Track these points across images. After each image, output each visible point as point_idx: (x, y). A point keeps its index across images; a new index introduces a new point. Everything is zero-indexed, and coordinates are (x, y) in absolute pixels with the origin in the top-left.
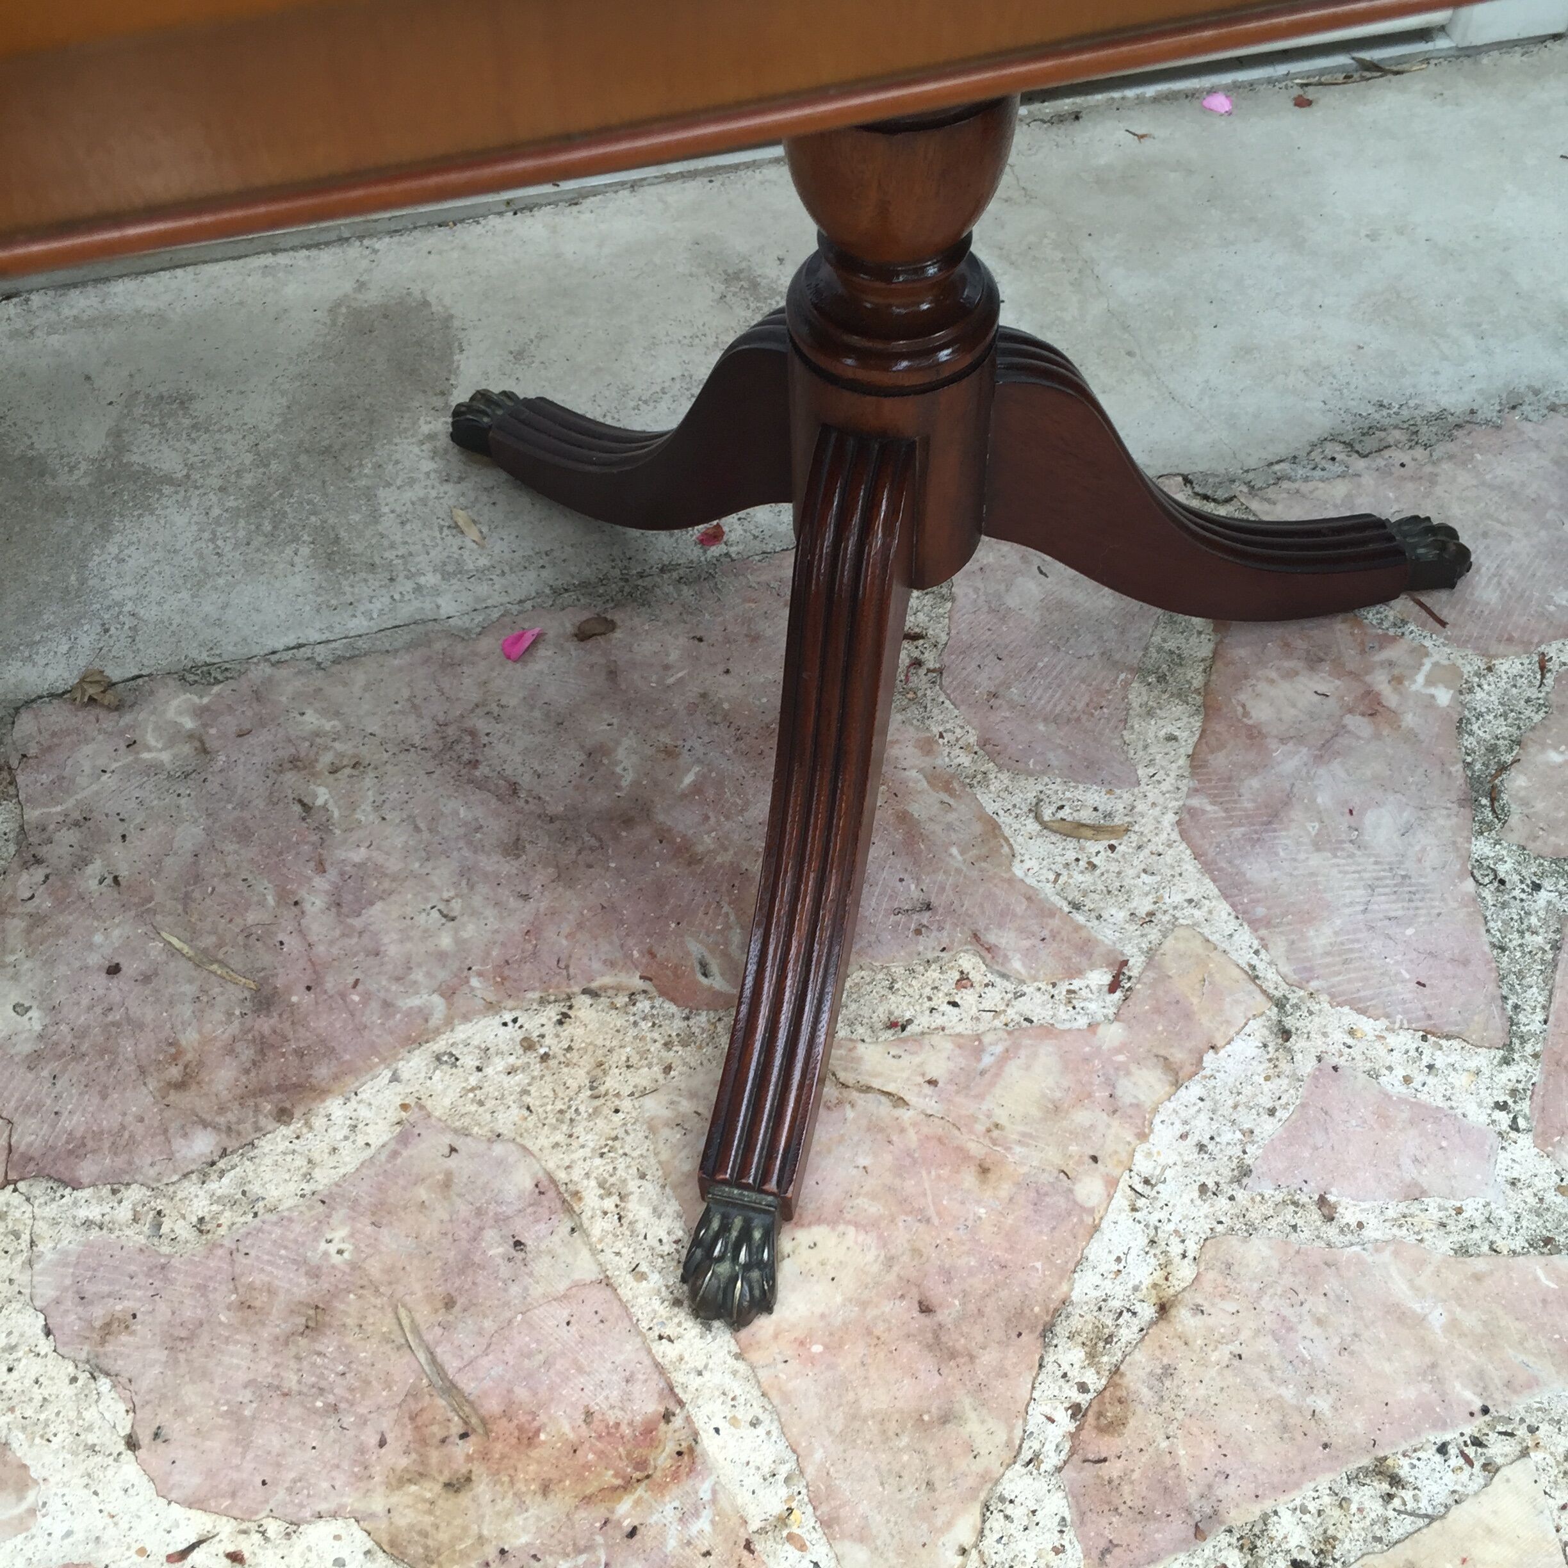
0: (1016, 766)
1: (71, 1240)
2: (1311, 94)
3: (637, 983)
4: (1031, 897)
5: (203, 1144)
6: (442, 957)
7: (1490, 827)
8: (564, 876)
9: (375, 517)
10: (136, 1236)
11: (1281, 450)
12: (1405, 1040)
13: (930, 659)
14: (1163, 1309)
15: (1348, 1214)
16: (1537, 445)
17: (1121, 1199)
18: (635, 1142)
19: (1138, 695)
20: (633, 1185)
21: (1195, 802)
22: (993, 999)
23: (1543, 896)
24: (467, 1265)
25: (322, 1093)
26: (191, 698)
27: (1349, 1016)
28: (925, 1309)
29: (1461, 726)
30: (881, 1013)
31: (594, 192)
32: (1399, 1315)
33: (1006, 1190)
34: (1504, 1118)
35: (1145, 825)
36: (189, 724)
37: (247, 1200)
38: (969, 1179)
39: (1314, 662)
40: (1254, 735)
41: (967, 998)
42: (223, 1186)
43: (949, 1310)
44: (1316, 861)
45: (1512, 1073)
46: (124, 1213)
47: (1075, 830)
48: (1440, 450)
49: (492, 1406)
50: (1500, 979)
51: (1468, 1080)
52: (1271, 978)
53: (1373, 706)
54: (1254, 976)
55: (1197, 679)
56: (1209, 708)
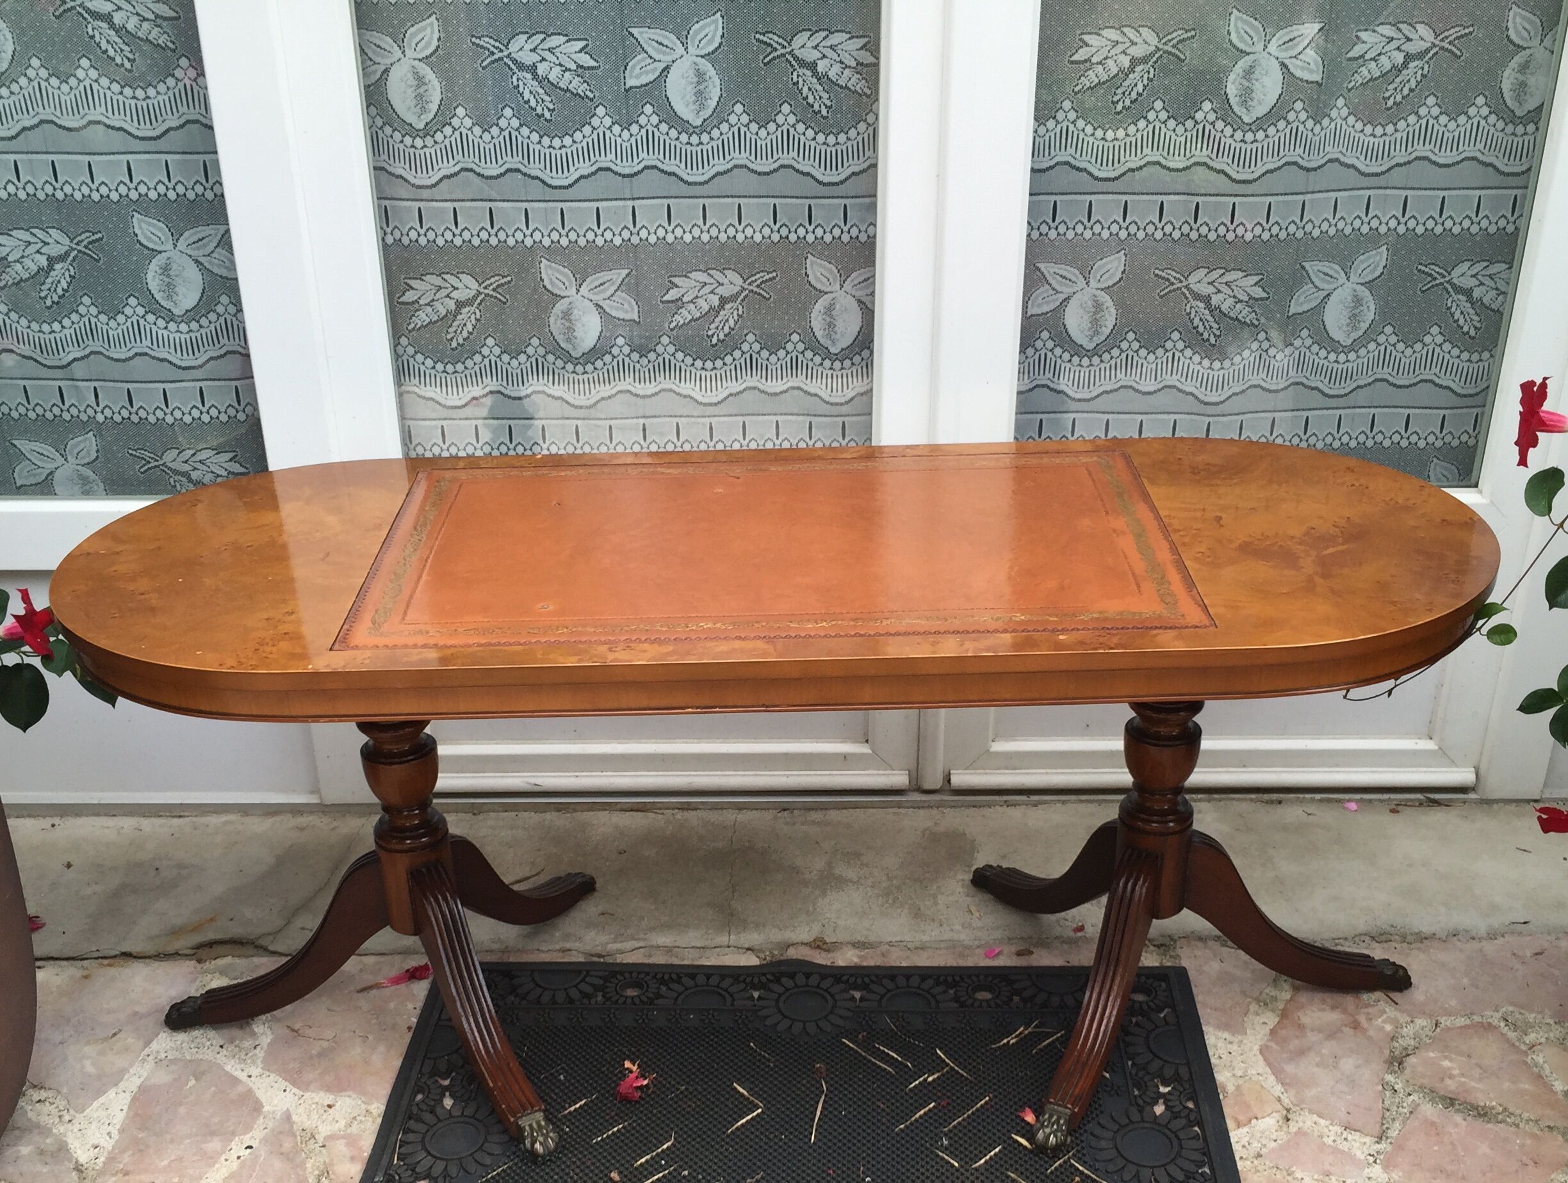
2: (1400, 808)
7: (1396, 1072)
9: (936, 903)
11: (1342, 936)
12: (1339, 1129)
15: (1298, 1174)
16: (1461, 950)
19: (1253, 1007)
21: (1270, 1044)
23: (1411, 1098)
26: (857, 952)
27: (1315, 1118)
29: (1394, 1038)
31: (1046, 802)
34: (1371, 1159)
35: (1246, 1048)
39: (1334, 1008)
40: (1301, 1027)
44: (1315, 1069)
45: (1379, 1146)
48: (1413, 946)
50: (1383, 1118)
51: (1360, 1145)
52: (1286, 1101)
53: (1356, 1026)
54: (1279, 1100)
55: (1281, 1006)
56: (1284, 1015)
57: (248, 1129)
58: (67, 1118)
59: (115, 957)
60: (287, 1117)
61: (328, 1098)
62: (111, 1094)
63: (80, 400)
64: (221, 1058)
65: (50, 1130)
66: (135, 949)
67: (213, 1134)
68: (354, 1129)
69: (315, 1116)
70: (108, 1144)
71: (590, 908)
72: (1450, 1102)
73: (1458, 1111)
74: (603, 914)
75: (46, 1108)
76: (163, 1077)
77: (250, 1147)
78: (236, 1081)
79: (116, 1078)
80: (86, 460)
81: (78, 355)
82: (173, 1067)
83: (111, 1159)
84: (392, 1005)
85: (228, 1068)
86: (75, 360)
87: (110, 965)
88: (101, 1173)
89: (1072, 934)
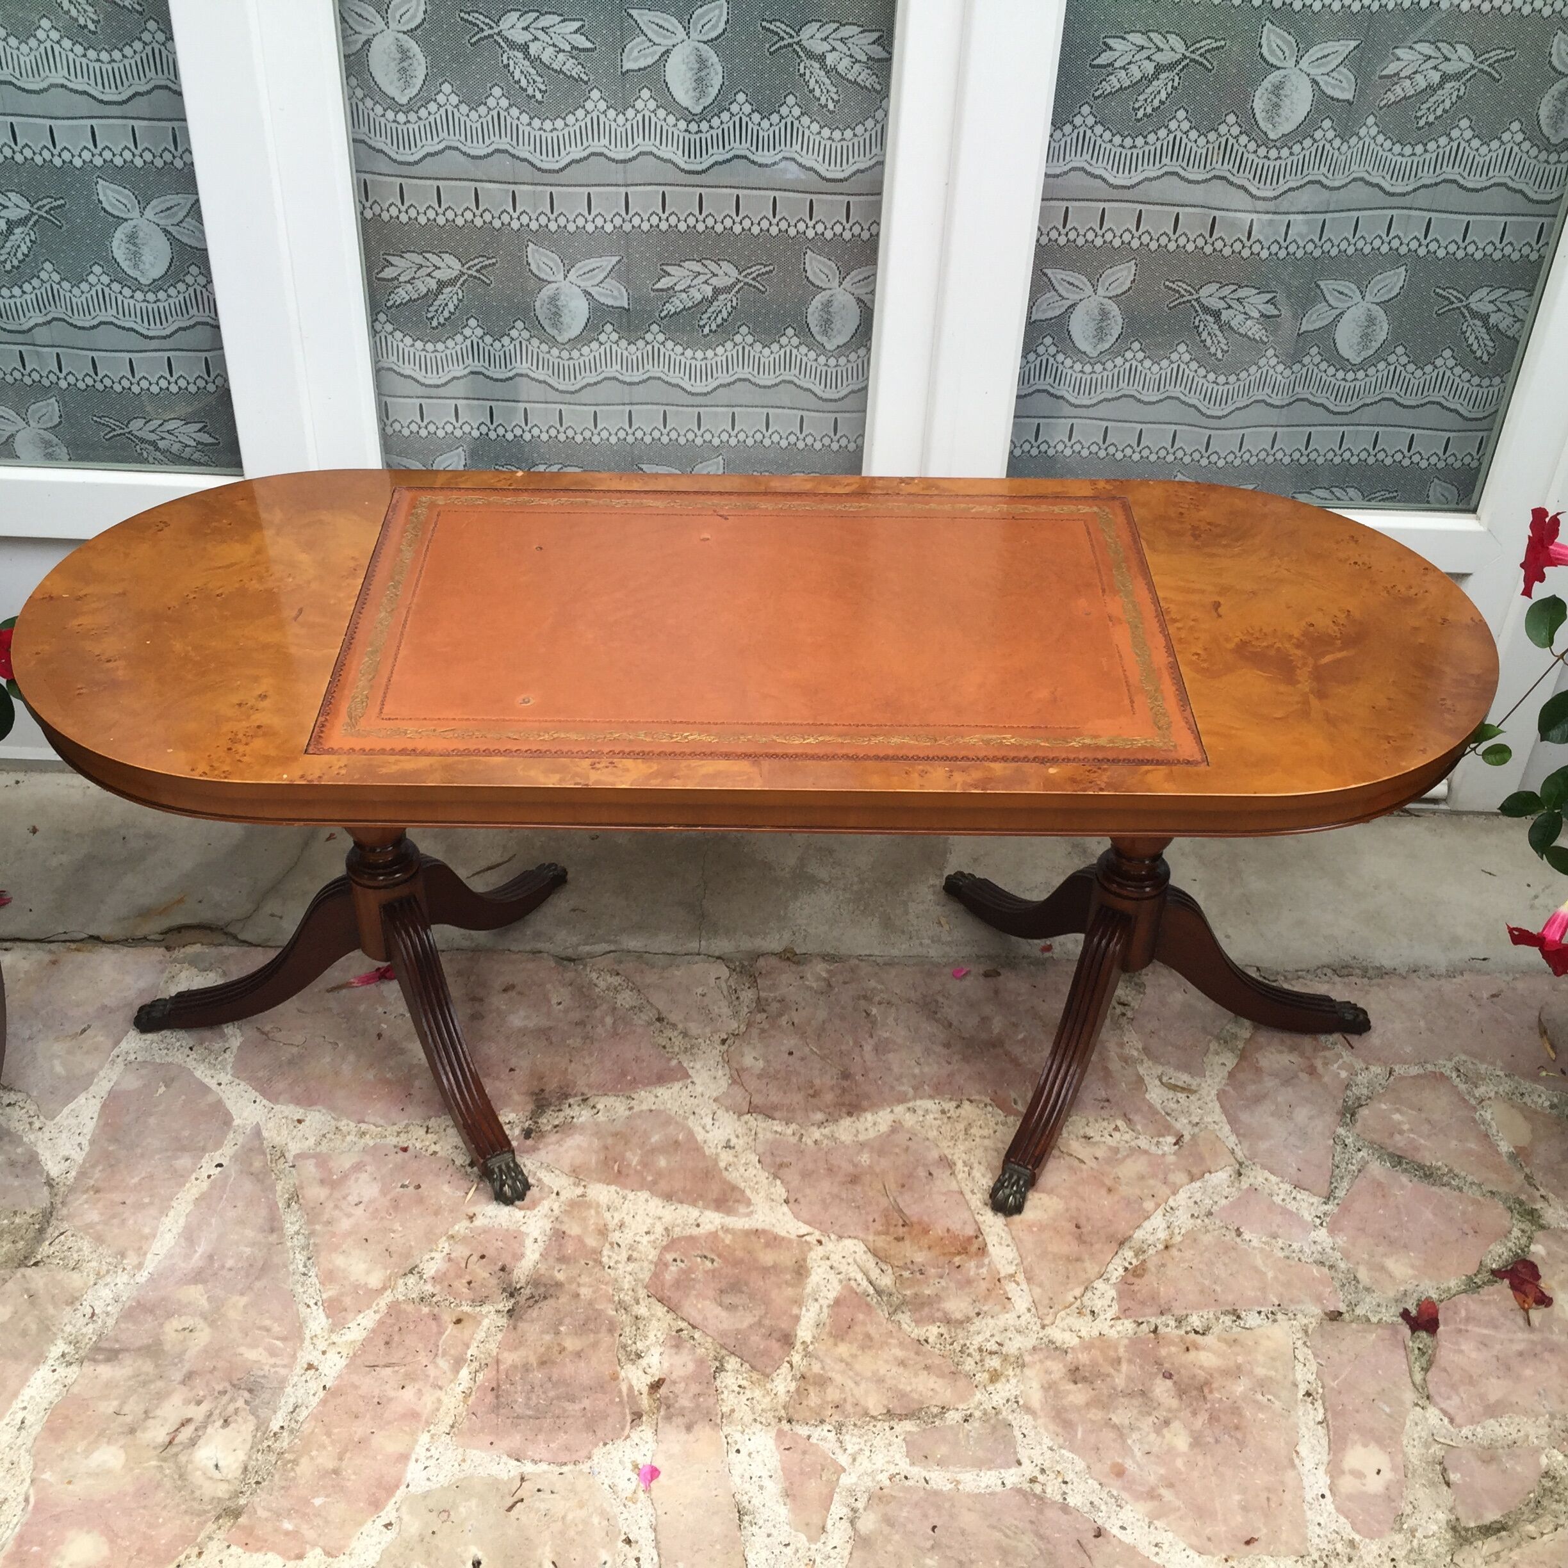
0: (1155, 1059)
1: (770, 1136)
3: (988, 1101)
4: (1151, 1106)
5: (819, 1116)
6: (914, 1076)
7: (1347, 1125)
8: (966, 1059)
9: (907, 913)
10: (794, 1140)
11: (1304, 966)
12: (1287, 1187)
13: (1129, 1014)
14: (1167, 1247)
15: (1247, 1236)
16: (1420, 989)
17: (1160, 1211)
18: (979, 1153)
19: (1214, 1046)
20: (976, 1165)
21: (1227, 1088)
22: (1127, 1137)
23: (1361, 1154)
24: (910, 1176)
25: (865, 1110)
26: (826, 966)
27: (1267, 1174)
28: (1078, 1227)
29: (1348, 1087)
30: (1082, 1133)
32: (1256, 1269)
33: (1116, 1198)
34: (1318, 1221)
35: (1204, 1092)
36: (824, 975)
37: (833, 1137)
38: (1103, 1192)
39: (1292, 1049)
40: (1258, 1070)
41: (1117, 1135)
42: (826, 1131)
43: (1087, 1229)
44: (1270, 1119)
45: (1326, 1207)
46: (790, 1131)
47: (1174, 1088)
48: (1375, 981)
49: (914, 1219)
50: (1332, 1176)
51: (1308, 1206)
52: (1239, 1154)
53: (1312, 1071)
54: (1233, 1152)
55: (1241, 1045)
56: (1243, 1056)
57: (218, 1145)
58: (37, 1125)
59: (82, 940)
60: (257, 1132)
61: (297, 1112)
62: (82, 1099)
63: (42, 365)
64: (191, 1063)
65: (21, 1138)
66: (104, 931)
67: (183, 1149)
68: (324, 1148)
69: (285, 1132)
70: (79, 1157)
71: (560, 904)
72: (1398, 1160)
73: (1405, 1170)
74: (574, 910)
75: (16, 1113)
76: (132, 1083)
77: (220, 1165)
78: (206, 1089)
79: (84, 1082)
80: (50, 425)
81: (40, 320)
82: (144, 1072)
83: (82, 1174)
84: (362, 1008)
85: (198, 1074)
86: (36, 325)
87: (78, 950)
88: (72, 1189)
89: (1038, 954)
